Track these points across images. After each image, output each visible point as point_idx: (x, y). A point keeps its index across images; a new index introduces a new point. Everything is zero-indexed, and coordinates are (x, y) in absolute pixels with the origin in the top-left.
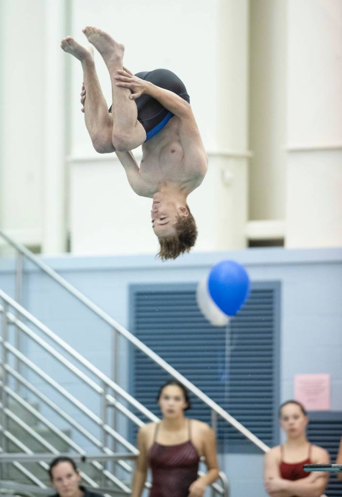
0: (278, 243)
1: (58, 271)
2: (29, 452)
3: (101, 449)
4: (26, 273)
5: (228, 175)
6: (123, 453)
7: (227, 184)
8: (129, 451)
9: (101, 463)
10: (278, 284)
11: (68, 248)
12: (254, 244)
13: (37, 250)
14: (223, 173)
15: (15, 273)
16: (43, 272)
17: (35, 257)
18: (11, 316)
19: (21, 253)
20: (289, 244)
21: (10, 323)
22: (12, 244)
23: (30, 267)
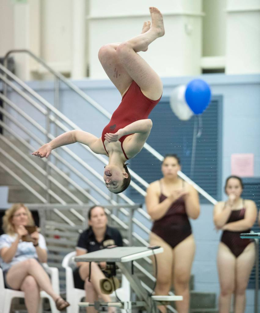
0: (221, 71)
1: (82, 89)
2: (64, 203)
3: (109, 201)
4: (61, 90)
5: (190, 27)
6: (123, 204)
7: (189, 33)
8: (126, 202)
9: (109, 210)
10: (221, 97)
11: (88, 74)
12: (206, 71)
13: (68, 75)
14: (186, 26)
15: (54, 90)
16: (72, 90)
17: (68, 81)
18: (52, 118)
19: (58, 78)
20: (228, 72)
21: (51, 122)
22: (52, 72)
23: (64, 86)
